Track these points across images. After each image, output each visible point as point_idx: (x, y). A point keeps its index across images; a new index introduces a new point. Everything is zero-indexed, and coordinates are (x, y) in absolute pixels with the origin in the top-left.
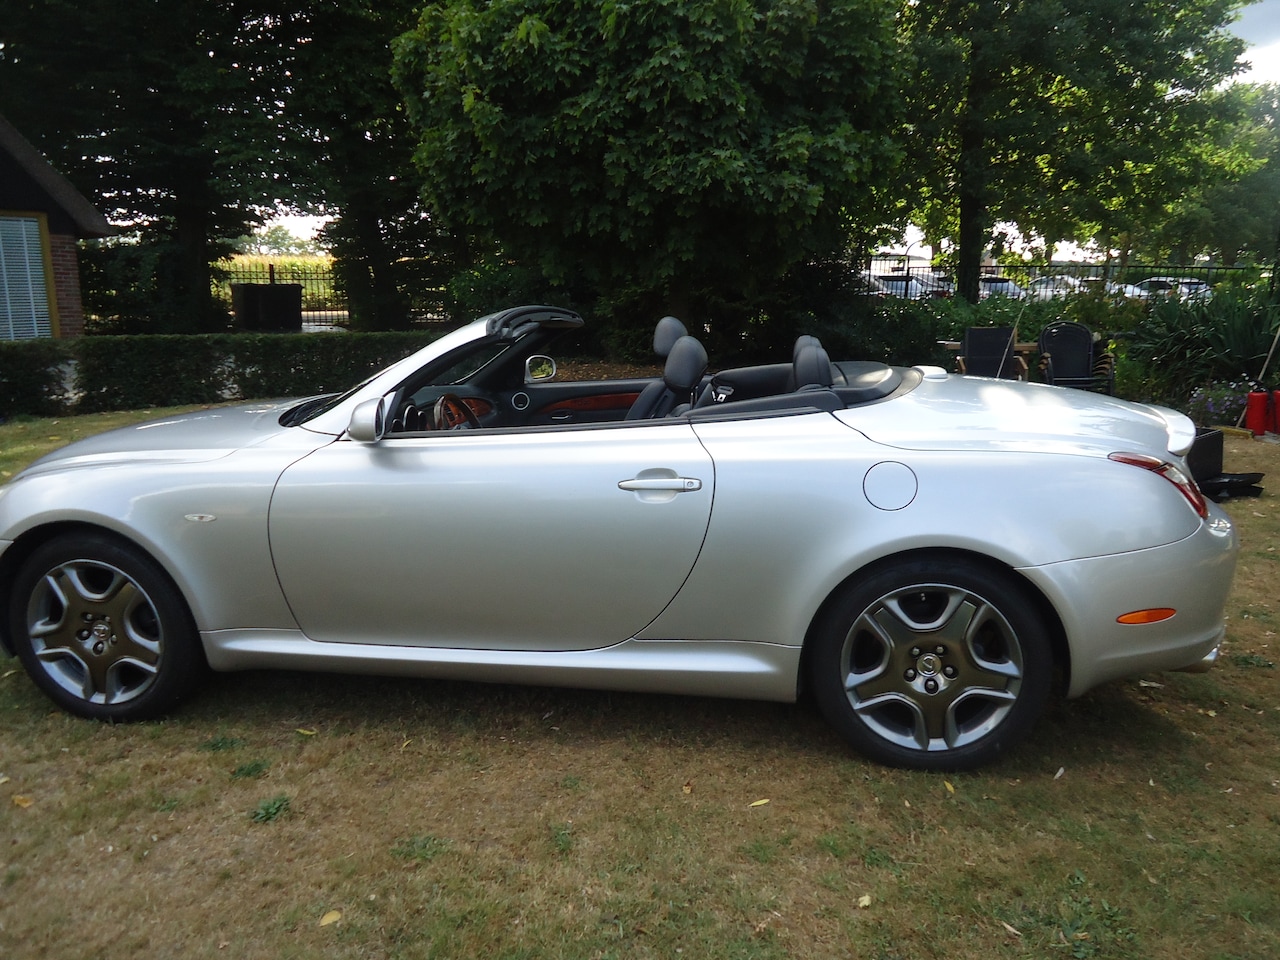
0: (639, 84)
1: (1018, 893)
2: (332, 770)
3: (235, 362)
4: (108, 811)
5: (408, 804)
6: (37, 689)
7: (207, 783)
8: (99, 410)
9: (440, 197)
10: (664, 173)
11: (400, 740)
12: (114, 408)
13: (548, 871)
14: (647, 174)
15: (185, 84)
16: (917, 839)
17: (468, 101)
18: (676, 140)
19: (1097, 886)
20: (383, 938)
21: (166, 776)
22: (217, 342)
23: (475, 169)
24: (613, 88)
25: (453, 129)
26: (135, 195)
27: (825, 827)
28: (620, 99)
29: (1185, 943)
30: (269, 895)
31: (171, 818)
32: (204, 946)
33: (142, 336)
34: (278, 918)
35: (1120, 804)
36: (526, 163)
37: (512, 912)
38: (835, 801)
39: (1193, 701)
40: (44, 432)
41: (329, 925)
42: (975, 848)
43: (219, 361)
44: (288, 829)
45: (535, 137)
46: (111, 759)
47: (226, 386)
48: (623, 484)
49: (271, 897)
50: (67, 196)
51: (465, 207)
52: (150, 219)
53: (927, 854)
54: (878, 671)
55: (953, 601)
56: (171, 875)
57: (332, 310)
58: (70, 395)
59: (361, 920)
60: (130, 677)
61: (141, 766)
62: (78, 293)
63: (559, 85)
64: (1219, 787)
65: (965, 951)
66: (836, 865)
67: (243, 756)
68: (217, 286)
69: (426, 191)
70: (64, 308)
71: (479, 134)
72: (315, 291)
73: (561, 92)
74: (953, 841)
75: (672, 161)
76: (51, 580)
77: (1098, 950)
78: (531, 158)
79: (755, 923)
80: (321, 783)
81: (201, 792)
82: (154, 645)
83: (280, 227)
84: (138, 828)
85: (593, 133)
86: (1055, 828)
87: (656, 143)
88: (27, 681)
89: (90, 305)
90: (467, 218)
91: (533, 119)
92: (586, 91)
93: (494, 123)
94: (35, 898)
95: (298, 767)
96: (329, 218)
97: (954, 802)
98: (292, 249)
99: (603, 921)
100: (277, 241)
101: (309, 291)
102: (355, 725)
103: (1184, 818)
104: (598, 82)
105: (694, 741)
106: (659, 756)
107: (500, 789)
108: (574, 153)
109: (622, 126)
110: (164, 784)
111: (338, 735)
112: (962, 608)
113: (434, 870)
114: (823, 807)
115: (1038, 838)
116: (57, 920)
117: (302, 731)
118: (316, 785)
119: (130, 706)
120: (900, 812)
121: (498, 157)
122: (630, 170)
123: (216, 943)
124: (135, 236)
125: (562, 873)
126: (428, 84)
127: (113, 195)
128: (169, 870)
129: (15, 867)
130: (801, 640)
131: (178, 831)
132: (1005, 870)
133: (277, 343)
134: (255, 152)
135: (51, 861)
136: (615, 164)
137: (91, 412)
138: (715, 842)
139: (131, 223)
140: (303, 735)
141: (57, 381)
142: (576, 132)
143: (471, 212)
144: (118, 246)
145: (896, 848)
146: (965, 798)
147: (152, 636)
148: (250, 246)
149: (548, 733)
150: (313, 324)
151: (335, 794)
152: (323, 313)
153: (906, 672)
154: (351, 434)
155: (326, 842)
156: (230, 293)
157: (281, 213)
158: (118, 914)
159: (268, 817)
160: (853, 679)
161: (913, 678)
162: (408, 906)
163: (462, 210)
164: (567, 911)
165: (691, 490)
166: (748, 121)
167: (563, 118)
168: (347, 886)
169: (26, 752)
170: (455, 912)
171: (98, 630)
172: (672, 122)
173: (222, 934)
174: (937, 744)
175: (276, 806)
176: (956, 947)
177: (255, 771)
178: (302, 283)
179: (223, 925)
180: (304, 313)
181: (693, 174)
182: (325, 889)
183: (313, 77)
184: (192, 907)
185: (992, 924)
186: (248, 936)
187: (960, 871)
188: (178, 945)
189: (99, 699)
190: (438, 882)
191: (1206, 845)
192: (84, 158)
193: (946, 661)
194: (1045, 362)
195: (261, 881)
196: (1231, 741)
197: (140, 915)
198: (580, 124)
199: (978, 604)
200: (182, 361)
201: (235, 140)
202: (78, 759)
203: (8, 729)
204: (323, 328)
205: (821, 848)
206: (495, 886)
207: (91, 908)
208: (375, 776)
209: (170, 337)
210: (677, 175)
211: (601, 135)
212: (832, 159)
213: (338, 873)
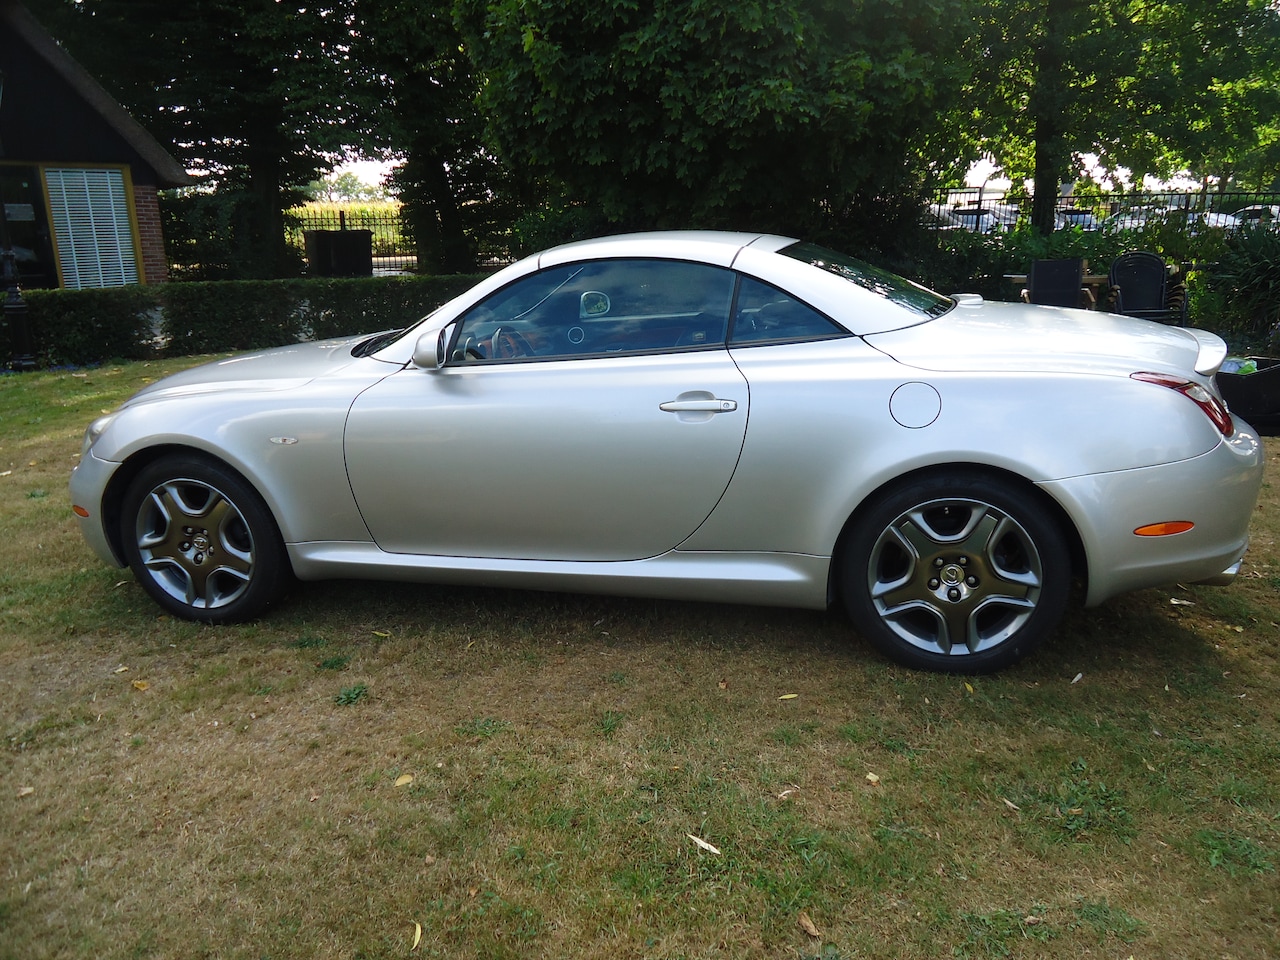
0: (696, 16)
1: (1021, 775)
2: (405, 665)
3: (310, 306)
4: (212, 695)
5: (471, 693)
6: (146, 596)
7: (297, 673)
8: (185, 353)
9: (502, 139)
10: (716, 108)
11: (465, 642)
12: (199, 352)
13: (594, 748)
14: (700, 109)
15: (253, 32)
16: (932, 731)
17: (528, 39)
18: (731, 72)
19: (1097, 772)
20: (449, 797)
21: (261, 667)
22: (292, 287)
23: (535, 110)
24: (671, 22)
25: (514, 69)
26: (211, 145)
27: (848, 718)
28: (678, 32)
29: (1174, 820)
30: (351, 762)
31: (267, 700)
32: (298, 799)
33: (223, 282)
34: (359, 779)
35: (1132, 706)
36: (585, 101)
37: (561, 779)
38: (859, 697)
39: (1222, 618)
40: (137, 374)
41: (403, 785)
42: (986, 738)
43: (296, 305)
44: (367, 711)
45: (594, 75)
46: (213, 654)
47: (301, 329)
48: (664, 406)
49: (353, 763)
50: (149, 148)
51: (527, 148)
52: (225, 168)
53: (941, 743)
54: (904, 580)
55: (976, 514)
56: (269, 744)
57: (401, 255)
58: (158, 339)
59: (430, 782)
60: (226, 584)
61: (239, 659)
62: (162, 242)
63: (617, 22)
64: (1232, 693)
65: (966, 820)
66: (854, 750)
67: (326, 652)
68: (291, 234)
69: (489, 133)
70: (148, 257)
71: (538, 74)
72: (385, 237)
73: (619, 27)
74: (966, 732)
75: (723, 95)
76: (155, 497)
77: (1089, 824)
78: (590, 96)
79: (776, 794)
80: (395, 675)
81: (290, 680)
82: (247, 557)
83: (349, 174)
84: (238, 708)
85: (651, 69)
86: (1066, 724)
87: (712, 76)
88: (138, 589)
89: (174, 254)
90: (528, 159)
91: (592, 58)
92: (644, 25)
93: (554, 62)
94: (156, 759)
95: (375, 662)
96: (396, 163)
97: (972, 700)
98: (362, 196)
99: (640, 788)
100: (347, 187)
101: (379, 237)
102: (426, 628)
103: (1193, 718)
104: (656, 15)
105: (732, 646)
106: (698, 656)
107: (554, 682)
108: (631, 89)
109: (679, 59)
110: (259, 674)
111: (409, 637)
112: (985, 522)
113: (493, 745)
114: (848, 702)
115: (1048, 732)
116: (176, 776)
117: (377, 633)
118: (391, 677)
119: (227, 609)
120: (919, 707)
121: (558, 96)
122: (686, 104)
123: (308, 796)
124: (212, 185)
125: (605, 749)
126: (489, 25)
127: (189, 145)
128: (267, 741)
129: (138, 735)
130: (830, 552)
131: (273, 711)
132: (1009, 756)
133: (348, 287)
134: (323, 98)
135: (167, 732)
136: (672, 98)
137: (178, 355)
138: (745, 728)
139: (207, 172)
140: (379, 636)
141: (145, 327)
142: (634, 69)
143: (533, 152)
144: (196, 196)
145: (913, 737)
146: (983, 697)
147: (245, 548)
148: (321, 194)
149: (599, 637)
150: (382, 268)
151: (407, 684)
152: (392, 259)
153: (930, 581)
154: (415, 363)
155: (400, 722)
156: (303, 241)
157: (350, 159)
158: (225, 773)
159: (349, 701)
160: (879, 588)
161: (937, 587)
162: (470, 773)
163: (524, 151)
164: (609, 780)
165: (727, 411)
166: (808, 51)
167: (621, 55)
168: (418, 755)
169: (140, 647)
170: (510, 777)
171: (198, 543)
172: (729, 54)
173: (312, 790)
174: (960, 650)
175: (357, 692)
176: (957, 817)
177: (338, 665)
178: (372, 229)
179: (313, 784)
180: (374, 259)
181: (744, 107)
182: (399, 758)
183: (376, 19)
184: (286, 770)
185: (993, 799)
186: (335, 792)
187: (969, 756)
188: (276, 798)
189: (200, 604)
190: (496, 754)
191: (1211, 741)
192: (161, 108)
193: (969, 570)
194: (1115, 294)
195: (344, 750)
196: (1253, 653)
197: (243, 775)
198: (638, 60)
199: (1000, 517)
200: (261, 305)
201: (303, 86)
202: (185, 653)
203: (124, 629)
204: (393, 273)
205: (841, 736)
206: (546, 759)
207: (203, 768)
208: (443, 671)
209: (248, 282)
210: (729, 109)
211: (658, 70)
212: (890, 87)
213: (410, 746)
